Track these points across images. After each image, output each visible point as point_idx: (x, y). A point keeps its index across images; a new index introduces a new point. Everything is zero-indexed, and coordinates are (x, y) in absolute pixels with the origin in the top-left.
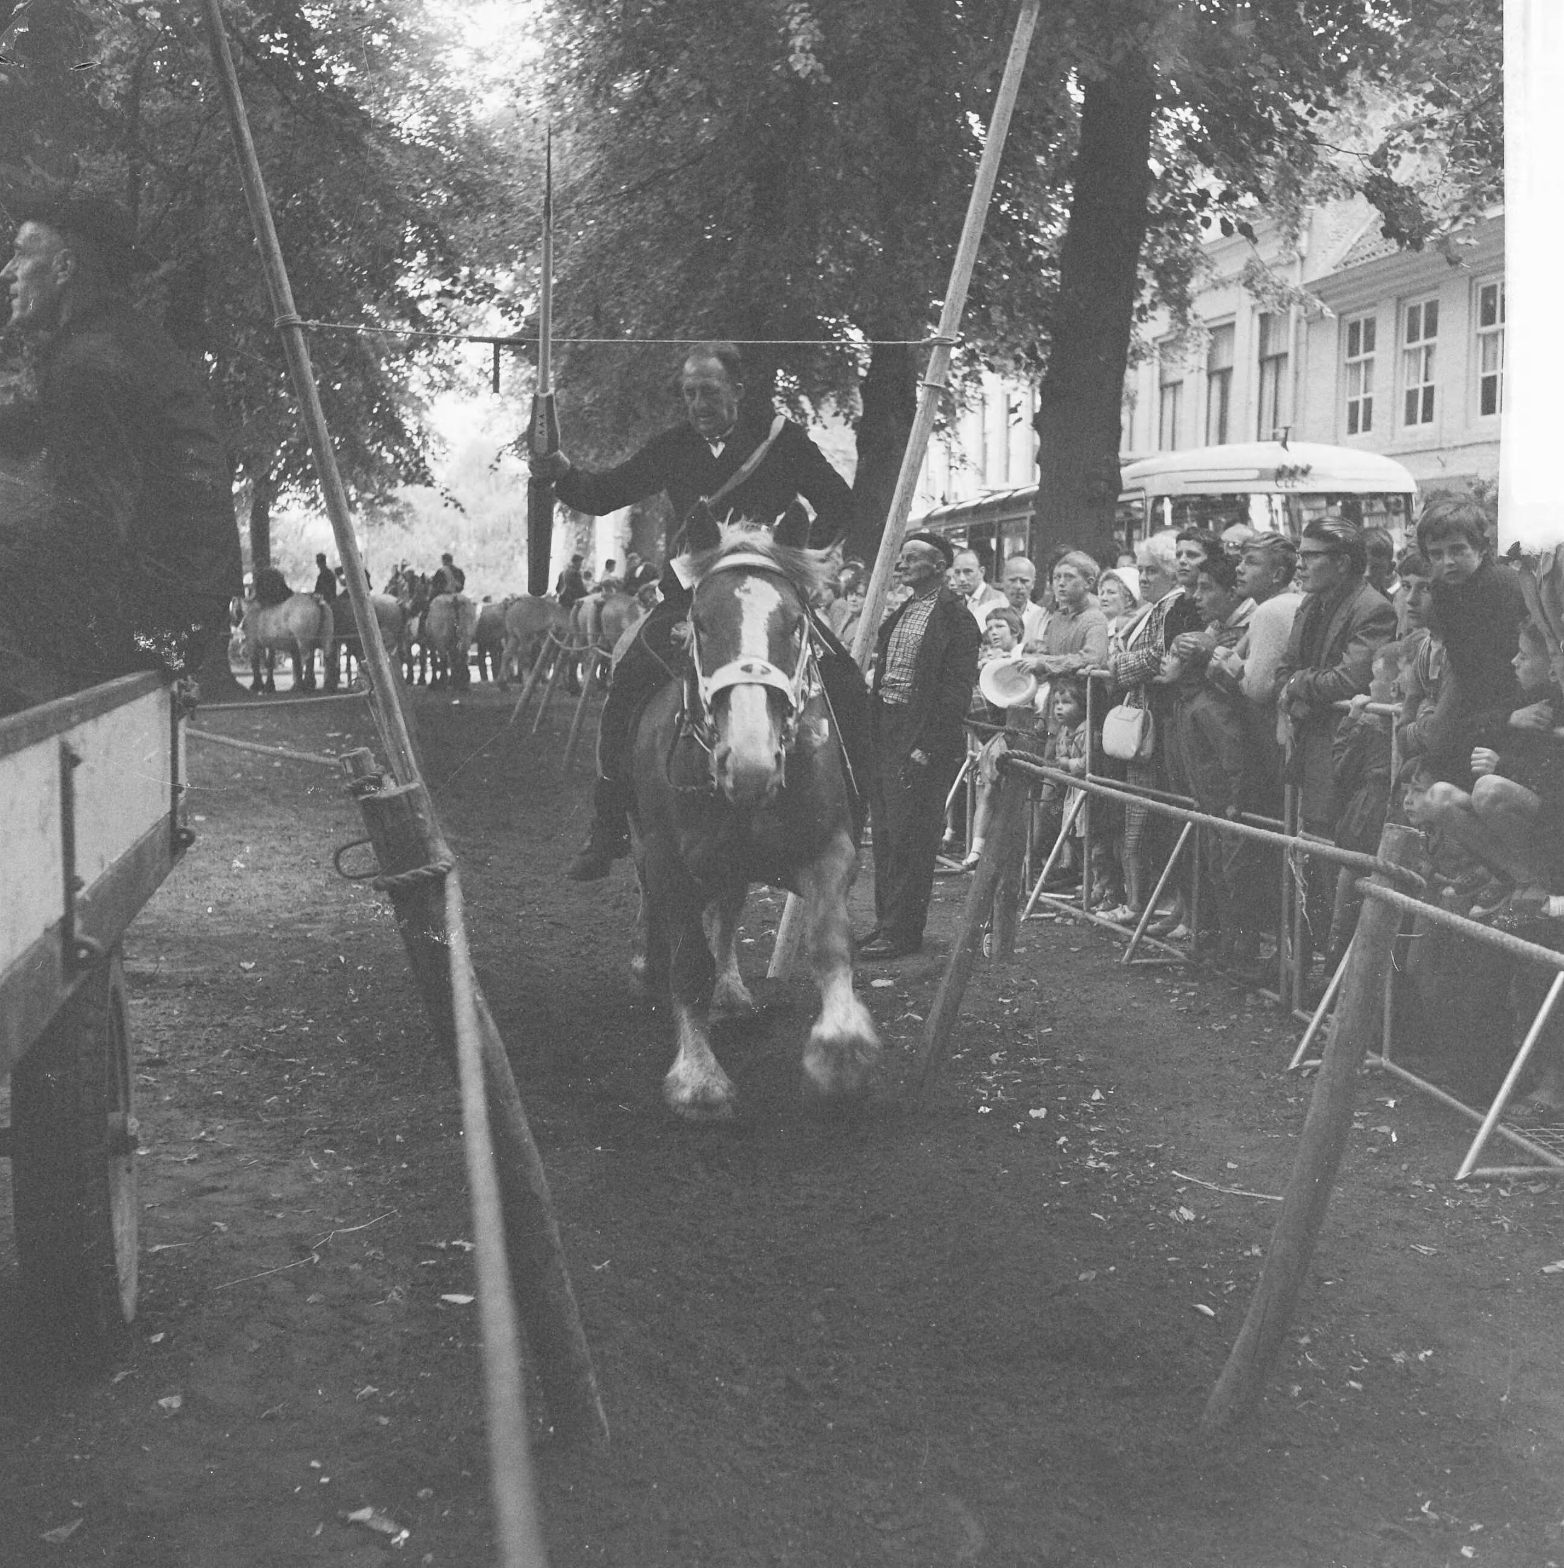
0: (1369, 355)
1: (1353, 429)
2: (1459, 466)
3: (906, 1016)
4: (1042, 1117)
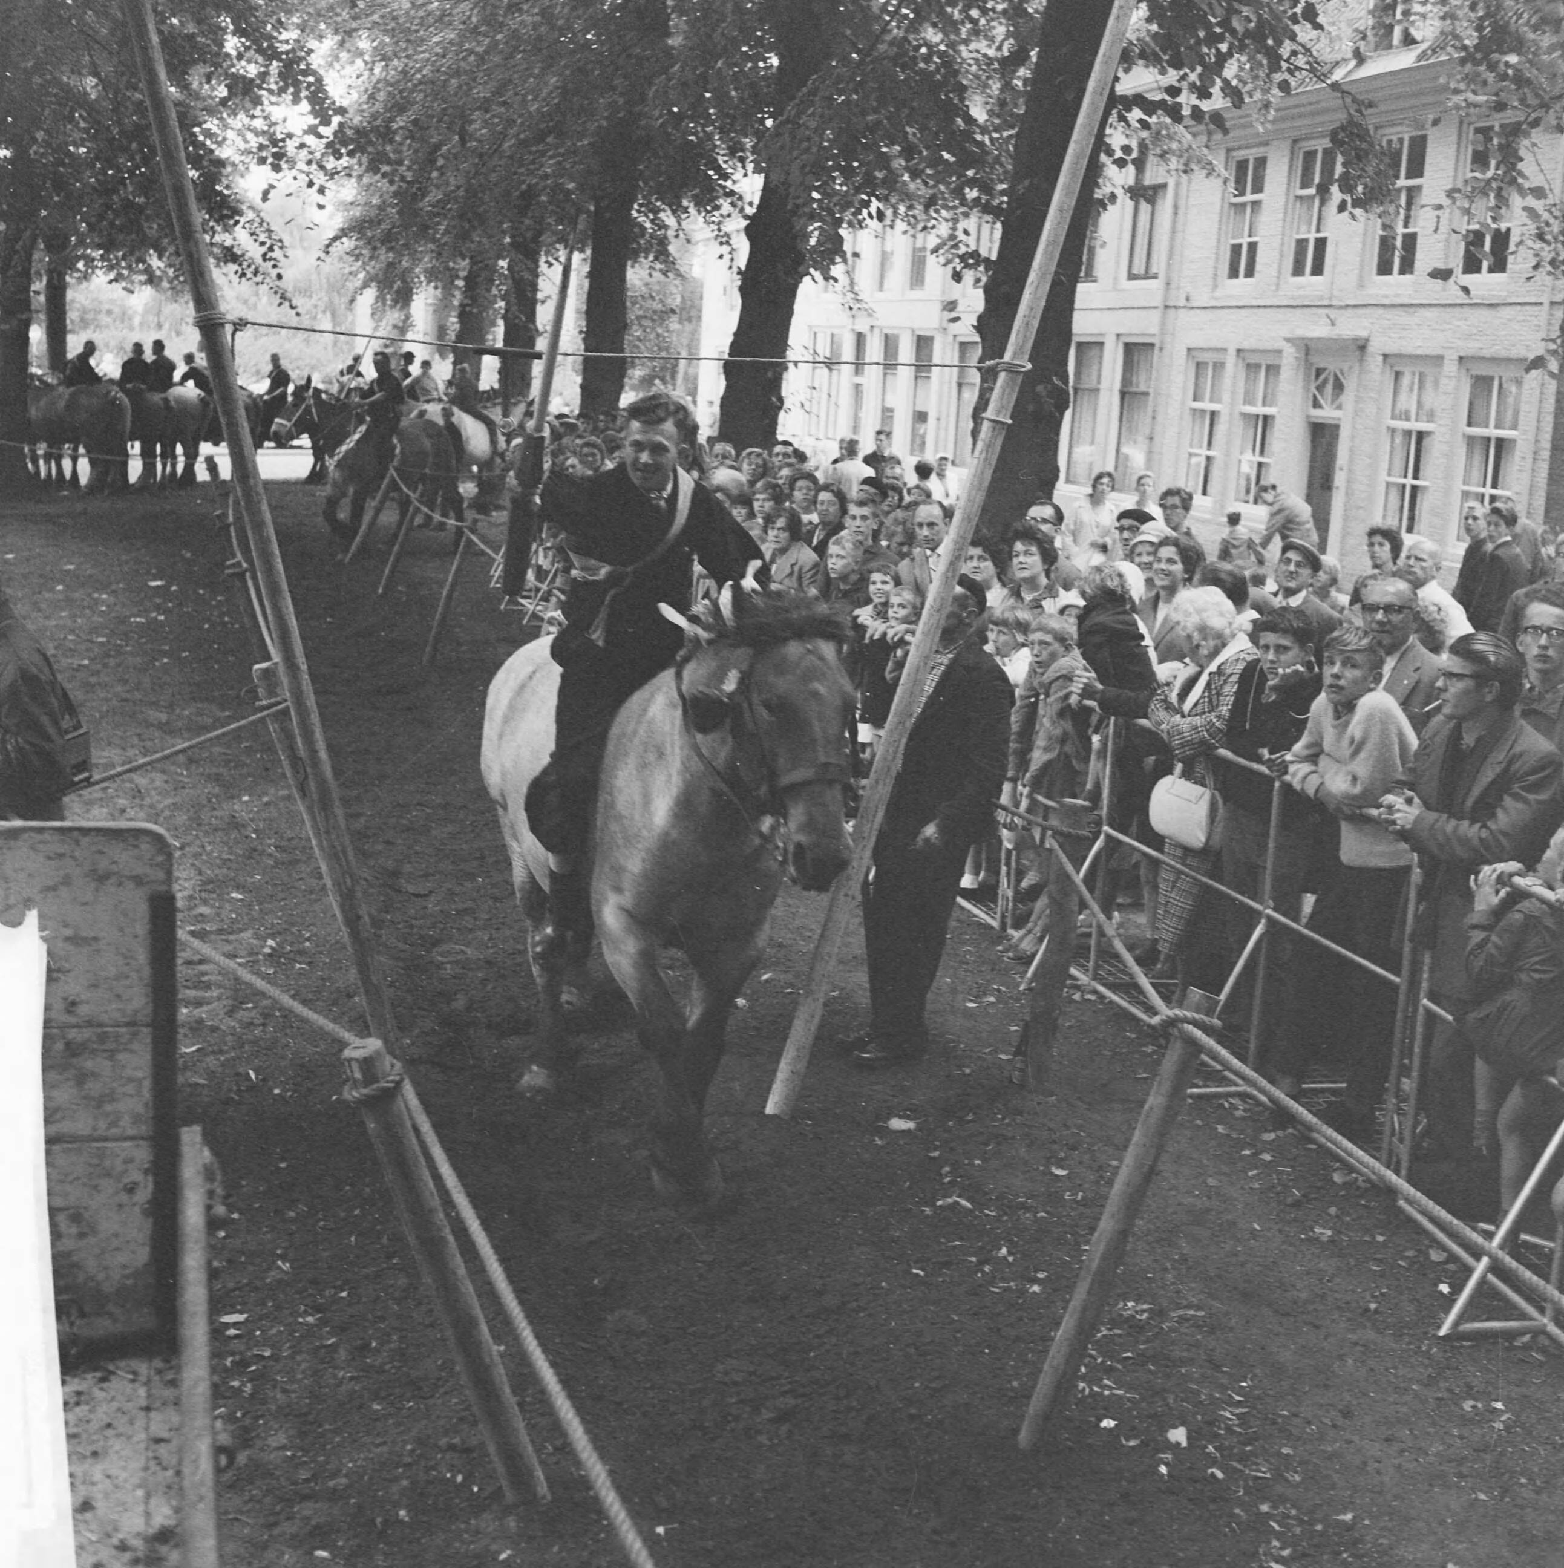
0: (1256, 197)
1: (1234, 273)
2: (1350, 327)
3: (950, 1200)
4: (1184, 1444)
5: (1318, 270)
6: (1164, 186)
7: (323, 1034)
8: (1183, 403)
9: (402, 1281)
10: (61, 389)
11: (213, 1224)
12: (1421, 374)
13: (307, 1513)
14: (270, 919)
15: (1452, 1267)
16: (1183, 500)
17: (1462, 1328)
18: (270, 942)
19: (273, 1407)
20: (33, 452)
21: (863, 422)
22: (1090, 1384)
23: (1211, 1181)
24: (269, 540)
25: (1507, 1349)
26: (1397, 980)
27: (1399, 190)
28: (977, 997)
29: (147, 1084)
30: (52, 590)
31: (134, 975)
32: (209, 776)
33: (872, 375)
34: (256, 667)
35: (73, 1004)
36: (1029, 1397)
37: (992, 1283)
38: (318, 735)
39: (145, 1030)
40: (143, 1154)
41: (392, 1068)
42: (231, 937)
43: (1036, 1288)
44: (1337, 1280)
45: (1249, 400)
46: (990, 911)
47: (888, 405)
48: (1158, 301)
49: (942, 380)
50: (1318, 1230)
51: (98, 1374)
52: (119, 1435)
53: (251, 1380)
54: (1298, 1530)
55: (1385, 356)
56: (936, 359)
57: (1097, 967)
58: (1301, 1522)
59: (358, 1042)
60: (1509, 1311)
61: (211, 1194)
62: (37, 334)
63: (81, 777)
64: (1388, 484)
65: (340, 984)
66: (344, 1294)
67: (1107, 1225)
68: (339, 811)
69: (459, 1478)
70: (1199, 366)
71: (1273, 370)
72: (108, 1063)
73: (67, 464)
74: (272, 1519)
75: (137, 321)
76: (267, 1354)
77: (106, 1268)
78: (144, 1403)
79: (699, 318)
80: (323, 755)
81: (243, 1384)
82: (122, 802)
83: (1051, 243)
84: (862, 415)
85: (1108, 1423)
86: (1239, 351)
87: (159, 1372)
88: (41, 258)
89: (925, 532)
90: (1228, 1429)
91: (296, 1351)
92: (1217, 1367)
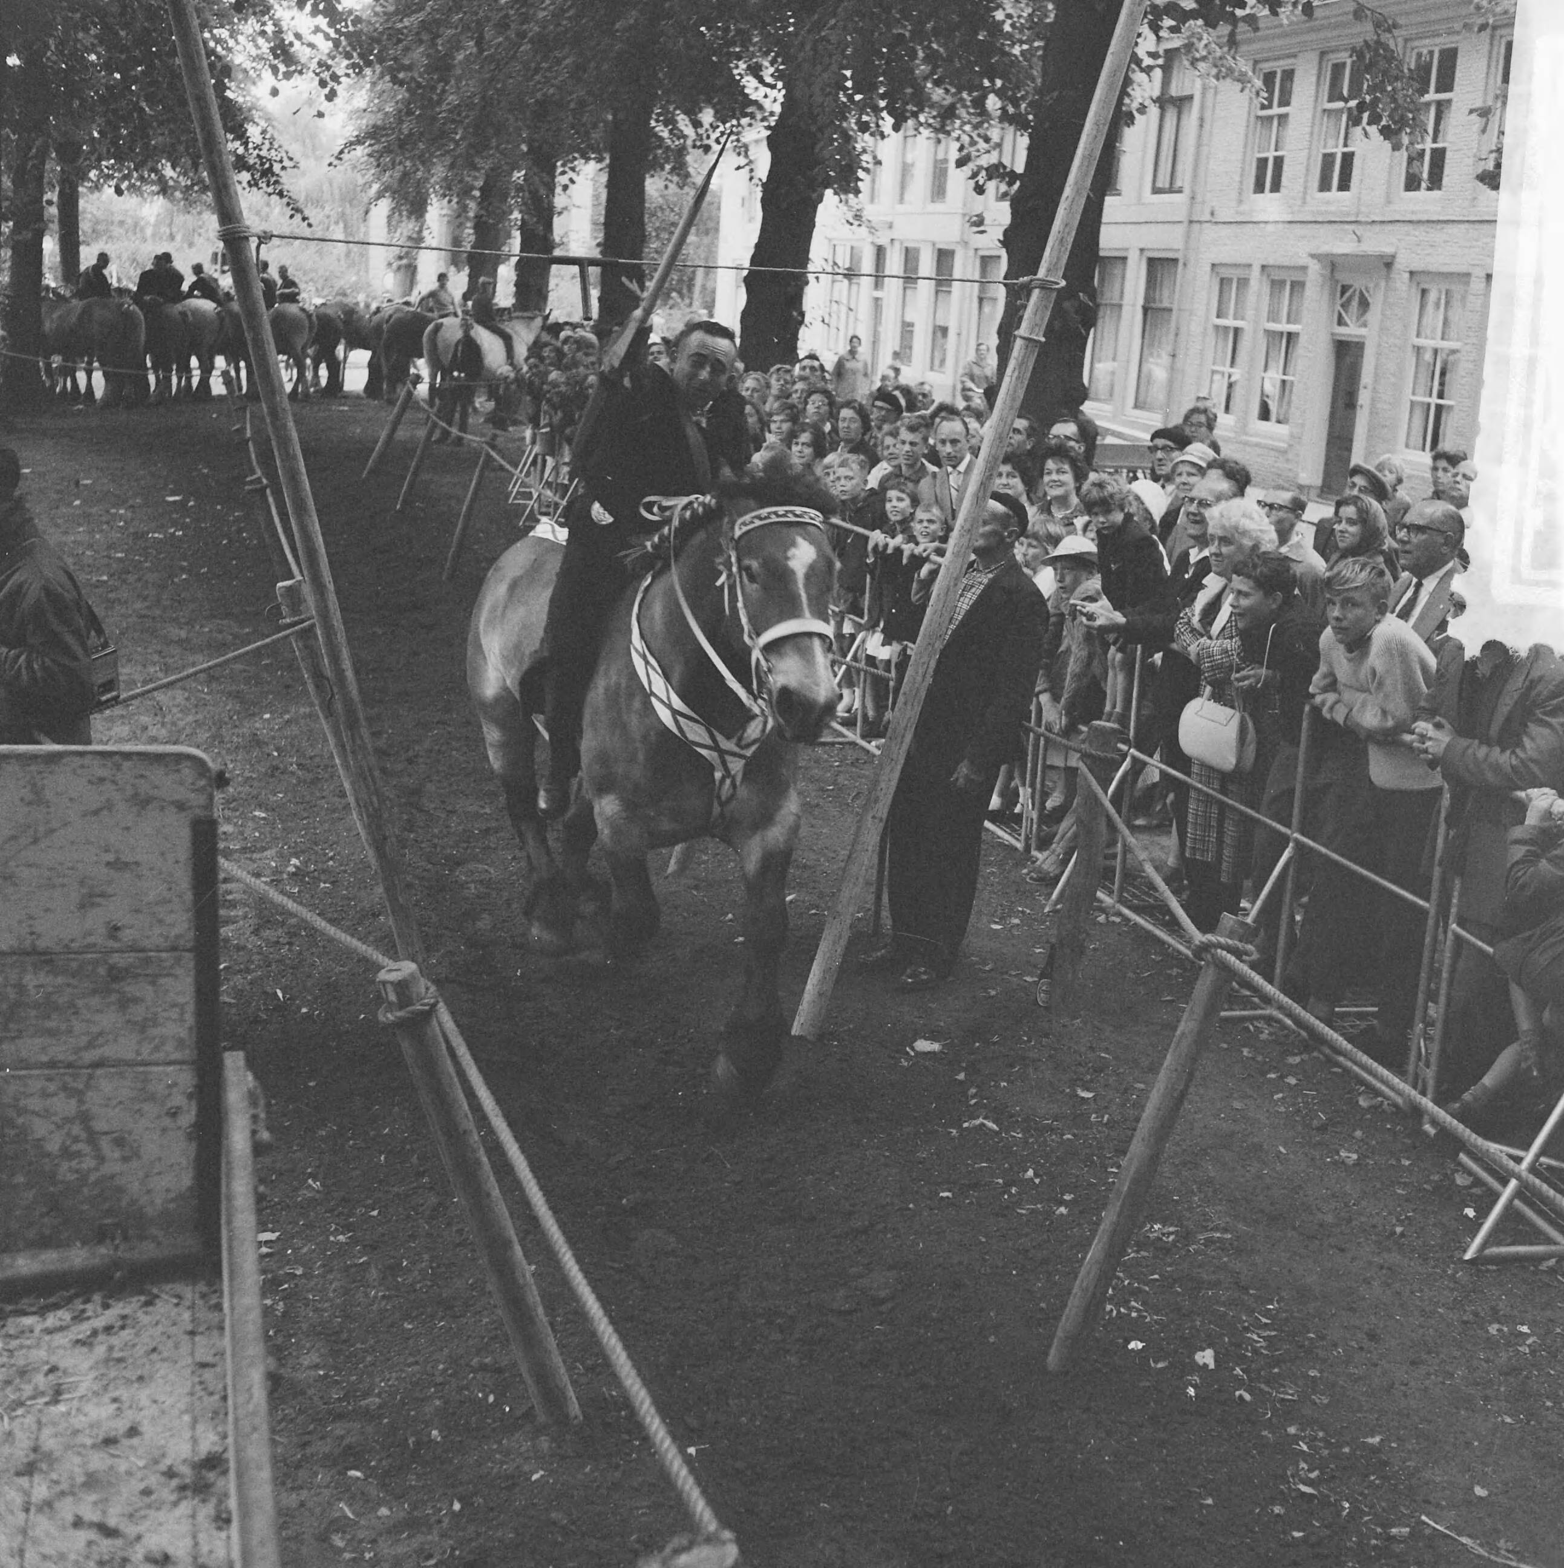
0: (1283, 110)
1: (1259, 187)
2: (1376, 243)
3: (977, 1122)
4: (1212, 1366)
5: (1344, 186)
6: (1190, 98)
7: (349, 952)
8: (1207, 319)
9: (433, 1200)
10: (74, 301)
11: (258, 1149)
12: (1447, 292)
13: (339, 1432)
14: (294, 838)
15: (1476, 1191)
16: (1208, 419)
17: (1487, 1252)
18: (294, 861)
19: (304, 1326)
20: (48, 365)
21: (882, 337)
22: (1117, 1306)
23: (1237, 1105)
24: (295, 457)
25: (1535, 1273)
26: (1426, 905)
27: (1428, 104)
28: (1002, 919)
29: (191, 1008)
30: (70, 504)
31: (176, 900)
32: (230, 694)
33: (893, 287)
34: (280, 584)
35: (116, 929)
36: (1057, 1319)
37: (1019, 1204)
38: (345, 653)
39: (187, 955)
40: (186, 1079)
41: (426, 991)
42: (255, 856)
43: (1063, 1210)
44: (1364, 1203)
45: (1273, 317)
46: (1014, 833)
47: (908, 319)
48: (1182, 215)
49: (962, 296)
50: (1343, 1154)
51: (143, 1298)
52: (163, 1360)
53: (283, 1299)
54: (1326, 1452)
55: (1411, 273)
56: (957, 274)
57: (1122, 889)
58: (1328, 1444)
59: (392, 965)
60: (1536, 1236)
61: (255, 1118)
62: (50, 245)
63: (109, 696)
64: (1412, 403)
65: (366, 904)
66: (375, 1213)
67: (1137, 1148)
68: (365, 732)
69: (491, 1399)
70: (1224, 282)
71: (1298, 286)
72: (150, 988)
73: (81, 377)
74: (307, 1438)
75: (149, 232)
76: (299, 1272)
77: (149, 1192)
78: (190, 1328)
79: (717, 230)
80: (349, 674)
81: (276, 1303)
82: (145, 719)
83: (1087, 157)
84: (881, 329)
85: (1135, 1345)
86: (1263, 267)
87: (203, 1296)
88: (53, 167)
89: (948, 448)
90: (1256, 1351)
91: (328, 1269)
92: (1245, 1289)
